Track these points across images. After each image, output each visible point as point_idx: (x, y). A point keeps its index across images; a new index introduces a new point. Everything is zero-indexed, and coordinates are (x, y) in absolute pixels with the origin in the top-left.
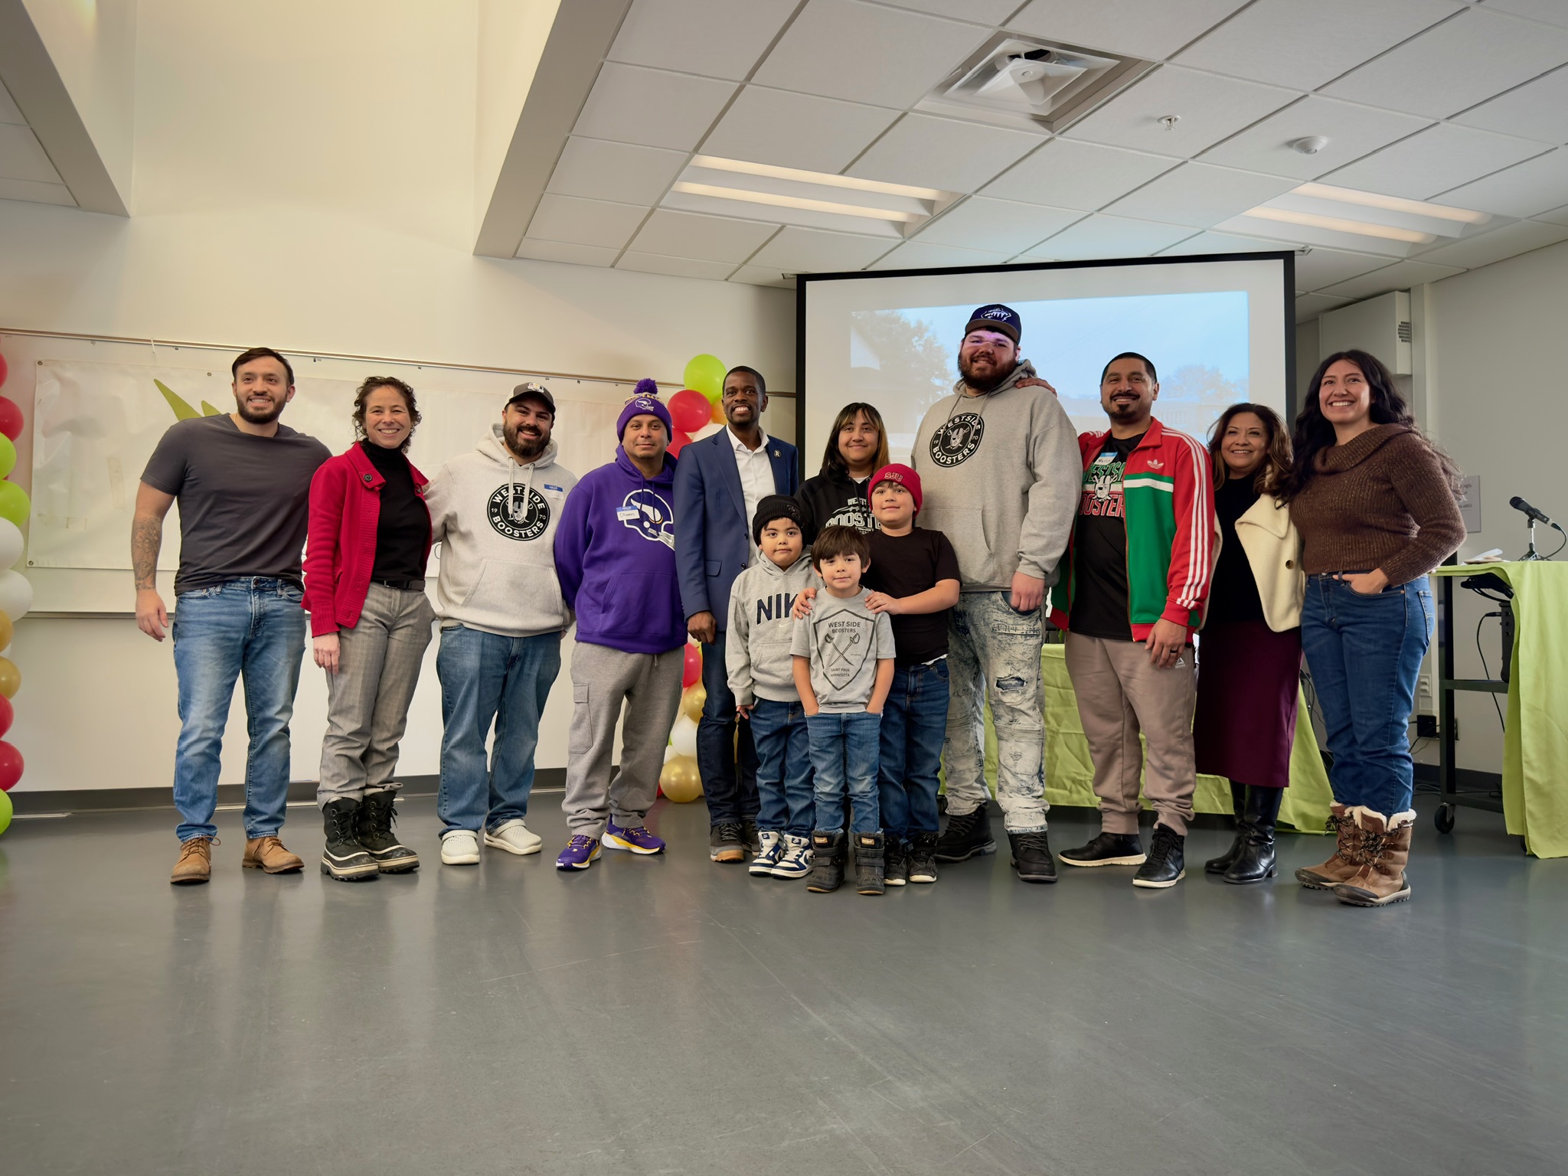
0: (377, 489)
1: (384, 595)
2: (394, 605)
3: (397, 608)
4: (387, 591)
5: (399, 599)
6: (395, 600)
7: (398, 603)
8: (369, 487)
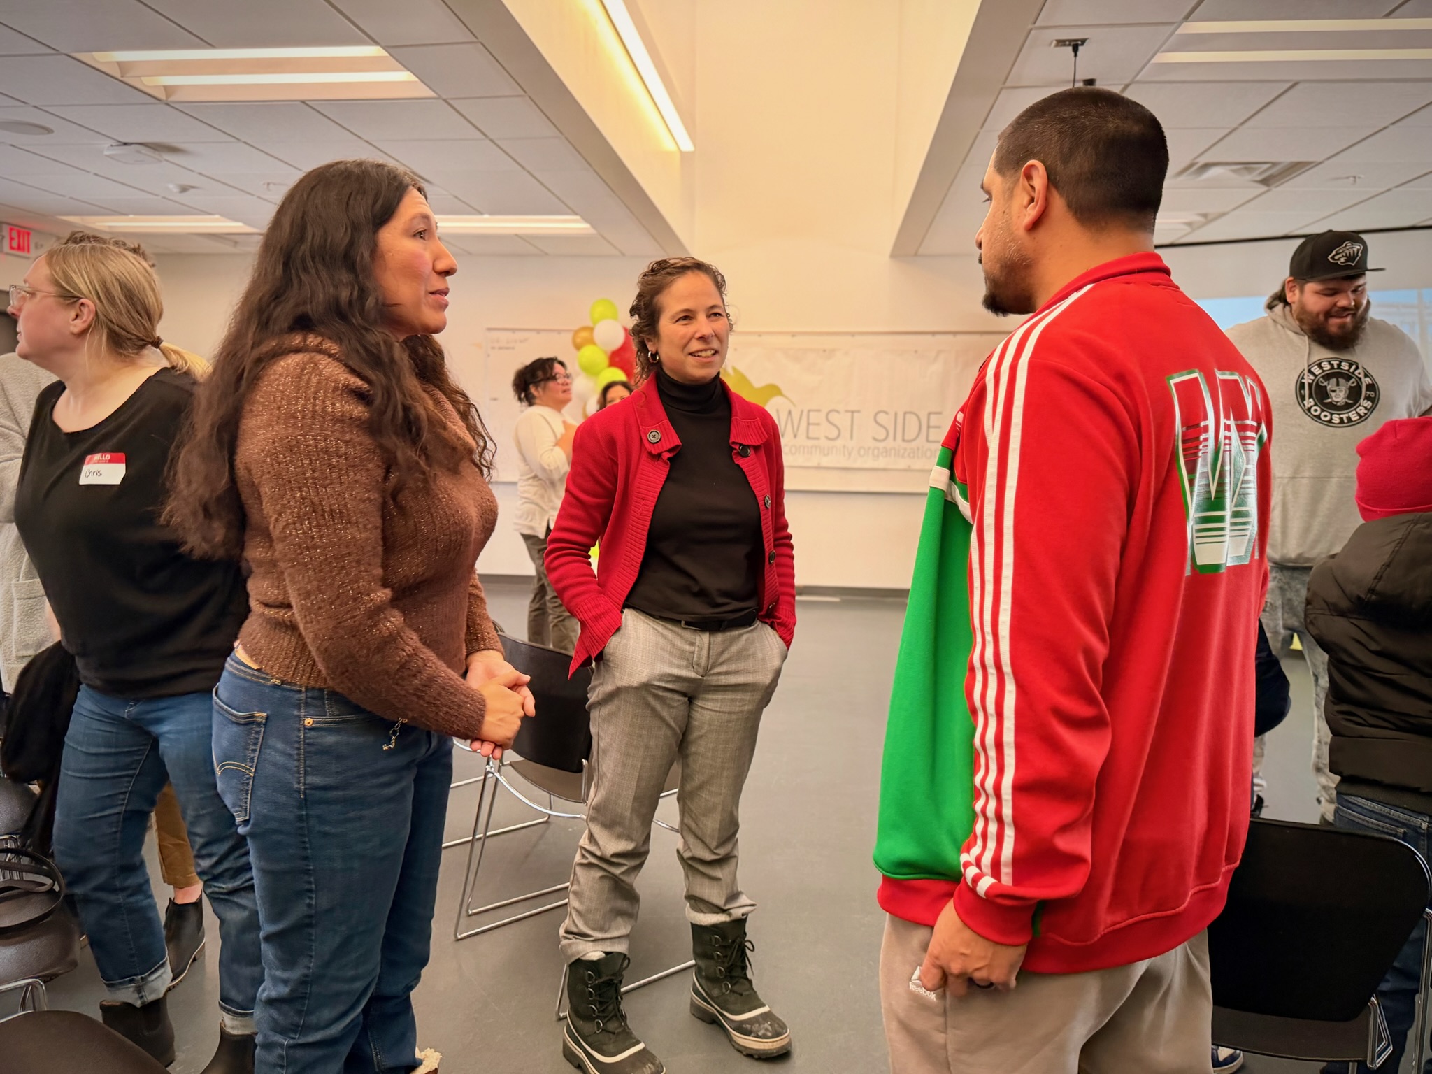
0: (666, 456)
1: (685, 640)
2: (699, 658)
3: (703, 662)
4: (688, 635)
5: (706, 646)
6: (701, 649)
7: (704, 652)
8: (654, 452)
